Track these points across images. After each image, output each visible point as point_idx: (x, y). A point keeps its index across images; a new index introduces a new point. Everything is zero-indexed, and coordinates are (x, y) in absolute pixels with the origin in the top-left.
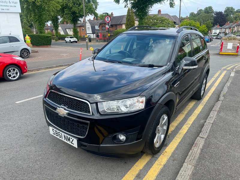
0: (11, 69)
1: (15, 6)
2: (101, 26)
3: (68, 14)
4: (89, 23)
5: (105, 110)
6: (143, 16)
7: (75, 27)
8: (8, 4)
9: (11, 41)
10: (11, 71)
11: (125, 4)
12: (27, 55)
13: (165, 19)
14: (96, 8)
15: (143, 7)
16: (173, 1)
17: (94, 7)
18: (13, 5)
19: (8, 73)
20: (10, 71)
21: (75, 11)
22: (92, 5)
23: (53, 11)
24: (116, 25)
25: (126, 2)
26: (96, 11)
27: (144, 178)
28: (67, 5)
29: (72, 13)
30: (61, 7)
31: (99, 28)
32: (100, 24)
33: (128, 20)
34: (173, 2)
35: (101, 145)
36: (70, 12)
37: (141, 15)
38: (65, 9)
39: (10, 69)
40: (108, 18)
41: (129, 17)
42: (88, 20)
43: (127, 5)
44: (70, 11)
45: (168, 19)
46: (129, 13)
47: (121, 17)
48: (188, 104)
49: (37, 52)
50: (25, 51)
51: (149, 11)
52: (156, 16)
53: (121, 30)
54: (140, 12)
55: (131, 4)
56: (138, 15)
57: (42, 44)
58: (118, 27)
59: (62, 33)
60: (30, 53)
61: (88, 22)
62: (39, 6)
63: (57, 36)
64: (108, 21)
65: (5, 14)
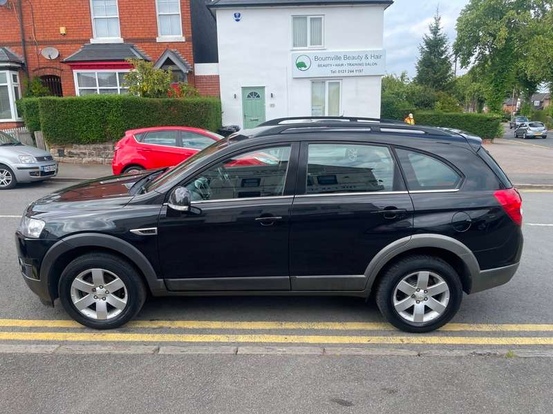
1: (375, 64)
8: (364, 61)
18: (371, 61)
62: (503, 50)
65: (354, 80)
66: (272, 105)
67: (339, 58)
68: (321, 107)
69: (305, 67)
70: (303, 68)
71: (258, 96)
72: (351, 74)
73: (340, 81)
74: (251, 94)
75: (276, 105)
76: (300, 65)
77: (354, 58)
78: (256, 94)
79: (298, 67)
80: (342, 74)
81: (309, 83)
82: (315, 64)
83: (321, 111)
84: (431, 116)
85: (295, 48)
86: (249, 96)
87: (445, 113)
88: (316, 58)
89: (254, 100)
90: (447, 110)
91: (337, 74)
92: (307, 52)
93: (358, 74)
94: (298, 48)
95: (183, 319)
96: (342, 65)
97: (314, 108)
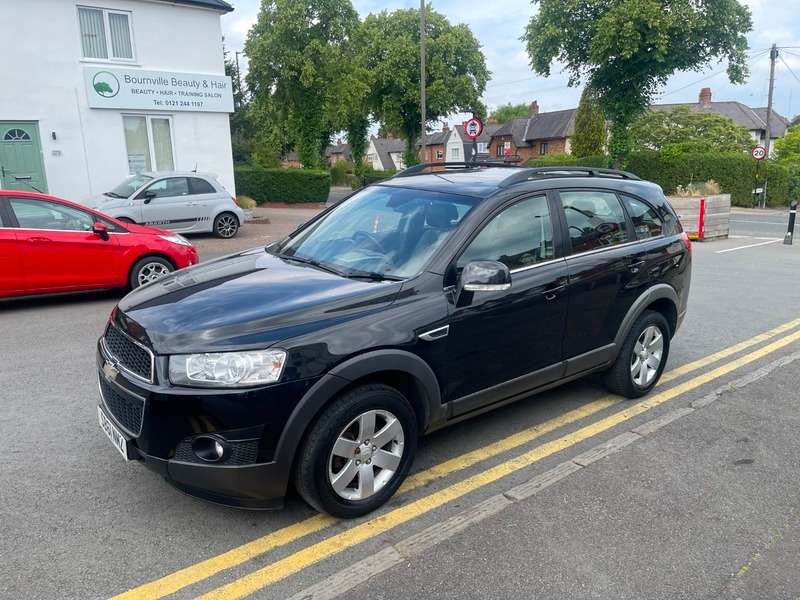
0: (152, 268)
1: (219, 96)
2: (494, 144)
3: (394, 109)
4: (458, 135)
5: (185, 373)
6: (627, 112)
7: (410, 147)
8: (201, 90)
9: (192, 192)
10: (149, 271)
11: (569, 74)
12: (231, 231)
13: (717, 121)
14: (482, 88)
15: (630, 85)
16: (743, 62)
17: (476, 85)
18: (213, 90)
19: (143, 277)
20: (147, 272)
21: (414, 100)
22: (470, 80)
23: (347, 102)
24: (544, 142)
25: (576, 68)
26: (479, 99)
27: (270, 564)
28: (391, 83)
29: (404, 106)
30: (370, 91)
31: (487, 151)
32: (493, 138)
33: (582, 125)
34: (741, 65)
35: (171, 461)
36: (398, 105)
37: (620, 108)
38: (387, 94)
39: (148, 266)
40: (473, 124)
41: (584, 116)
42: (456, 126)
43: (579, 76)
44: (400, 100)
45: (731, 120)
46: (588, 101)
47: (562, 116)
48: (580, 406)
49: (266, 222)
50: (226, 219)
51: (653, 96)
52: (682, 110)
53: (557, 158)
54: (618, 100)
55: (591, 74)
56: (612, 109)
57: (301, 199)
58: (550, 146)
59: (378, 165)
60: (239, 225)
61: (456, 131)
62: (309, 89)
63: (358, 175)
64: (473, 135)
65: (190, 117)
66: (57, 153)
67: (165, 82)
68: (143, 158)
69: (111, 91)
70: (107, 94)
71: (27, 137)
72: (187, 108)
73: (170, 118)
74: (12, 133)
75: (63, 152)
76: (101, 88)
77: (187, 84)
78: (20, 133)
79: (98, 91)
80: (170, 107)
81: (118, 118)
82: (126, 88)
83: (145, 164)
84: (248, 173)
85: (87, 59)
86: (7, 137)
87: (265, 170)
88: (127, 79)
89: (17, 145)
90: (266, 165)
91: (165, 107)
92: (110, 67)
93: (197, 109)
94: (93, 59)
95: (448, 458)
96: (171, 93)
97: (132, 158)
